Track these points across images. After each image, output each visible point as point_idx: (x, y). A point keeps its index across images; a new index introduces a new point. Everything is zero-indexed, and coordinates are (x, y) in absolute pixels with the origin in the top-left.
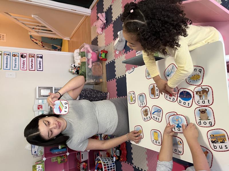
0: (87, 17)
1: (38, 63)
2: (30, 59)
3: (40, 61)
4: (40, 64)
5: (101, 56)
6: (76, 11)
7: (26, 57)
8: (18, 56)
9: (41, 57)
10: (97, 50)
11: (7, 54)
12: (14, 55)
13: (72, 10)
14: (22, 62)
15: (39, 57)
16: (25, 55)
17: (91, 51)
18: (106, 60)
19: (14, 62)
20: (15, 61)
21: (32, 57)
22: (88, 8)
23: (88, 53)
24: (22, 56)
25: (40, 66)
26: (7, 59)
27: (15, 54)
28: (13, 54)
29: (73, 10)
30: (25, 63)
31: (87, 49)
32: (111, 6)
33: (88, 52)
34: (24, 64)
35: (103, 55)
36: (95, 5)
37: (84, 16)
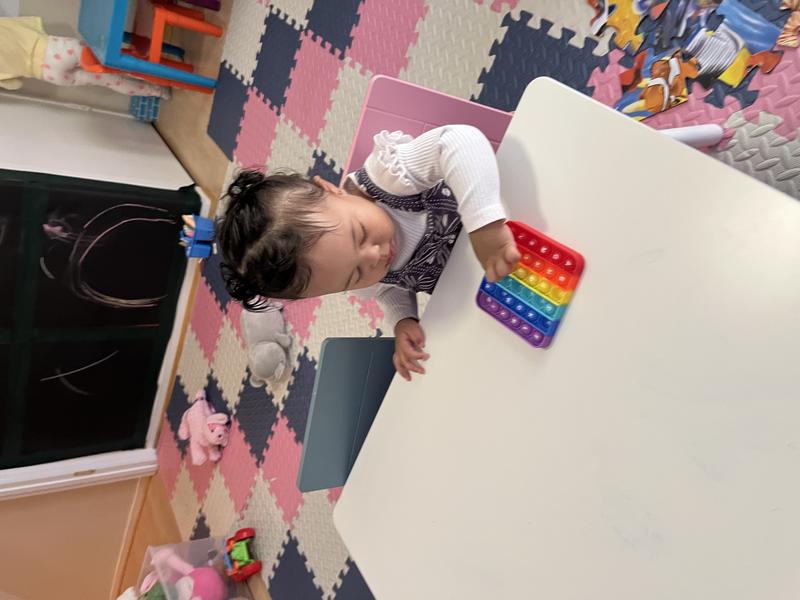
0: (149, 479)
5: (232, 561)
6: (92, 472)
10: (212, 555)
13: (76, 474)
17: (187, 568)
18: (257, 569)
22: (141, 445)
23: (176, 581)
31: (164, 566)
32: (210, 377)
33: (178, 576)
35: (240, 552)
36: (162, 421)
37: (137, 480)
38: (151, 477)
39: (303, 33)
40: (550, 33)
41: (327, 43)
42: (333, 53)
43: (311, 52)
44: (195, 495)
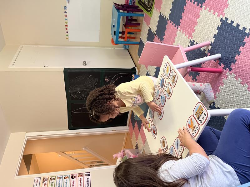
1: (86, 181)
2: (79, 178)
3: (88, 179)
4: (88, 181)
7: (75, 177)
8: (69, 178)
9: (89, 175)
11: (59, 178)
12: (66, 178)
13: (112, 130)
14: (72, 183)
15: (87, 175)
16: (75, 175)
19: (65, 184)
20: (66, 182)
21: (81, 176)
22: (126, 125)
24: (72, 177)
25: (88, 184)
26: (59, 182)
27: (66, 176)
28: (65, 176)
29: (114, 131)
30: (75, 183)
34: (73, 184)
36: (130, 121)
37: (125, 133)
38: (128, 133)
39: (168, 21)
40: (233, 25)
41: (174, 24)
42: (175, 27)
43: (170, 26)
44: (136, 139)
